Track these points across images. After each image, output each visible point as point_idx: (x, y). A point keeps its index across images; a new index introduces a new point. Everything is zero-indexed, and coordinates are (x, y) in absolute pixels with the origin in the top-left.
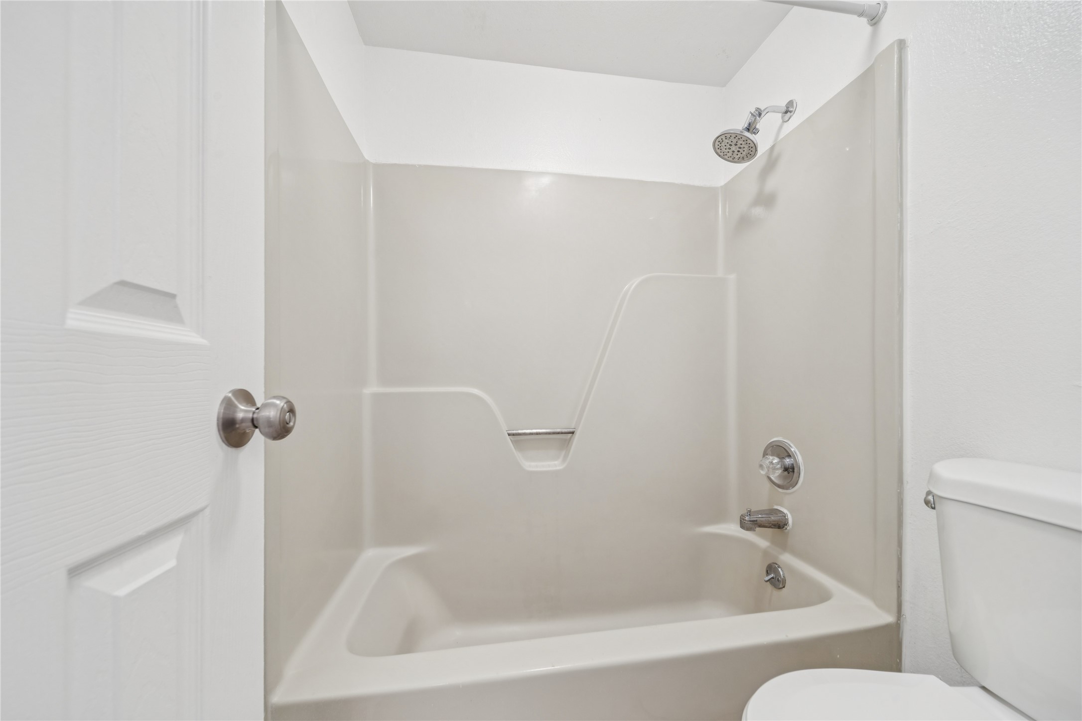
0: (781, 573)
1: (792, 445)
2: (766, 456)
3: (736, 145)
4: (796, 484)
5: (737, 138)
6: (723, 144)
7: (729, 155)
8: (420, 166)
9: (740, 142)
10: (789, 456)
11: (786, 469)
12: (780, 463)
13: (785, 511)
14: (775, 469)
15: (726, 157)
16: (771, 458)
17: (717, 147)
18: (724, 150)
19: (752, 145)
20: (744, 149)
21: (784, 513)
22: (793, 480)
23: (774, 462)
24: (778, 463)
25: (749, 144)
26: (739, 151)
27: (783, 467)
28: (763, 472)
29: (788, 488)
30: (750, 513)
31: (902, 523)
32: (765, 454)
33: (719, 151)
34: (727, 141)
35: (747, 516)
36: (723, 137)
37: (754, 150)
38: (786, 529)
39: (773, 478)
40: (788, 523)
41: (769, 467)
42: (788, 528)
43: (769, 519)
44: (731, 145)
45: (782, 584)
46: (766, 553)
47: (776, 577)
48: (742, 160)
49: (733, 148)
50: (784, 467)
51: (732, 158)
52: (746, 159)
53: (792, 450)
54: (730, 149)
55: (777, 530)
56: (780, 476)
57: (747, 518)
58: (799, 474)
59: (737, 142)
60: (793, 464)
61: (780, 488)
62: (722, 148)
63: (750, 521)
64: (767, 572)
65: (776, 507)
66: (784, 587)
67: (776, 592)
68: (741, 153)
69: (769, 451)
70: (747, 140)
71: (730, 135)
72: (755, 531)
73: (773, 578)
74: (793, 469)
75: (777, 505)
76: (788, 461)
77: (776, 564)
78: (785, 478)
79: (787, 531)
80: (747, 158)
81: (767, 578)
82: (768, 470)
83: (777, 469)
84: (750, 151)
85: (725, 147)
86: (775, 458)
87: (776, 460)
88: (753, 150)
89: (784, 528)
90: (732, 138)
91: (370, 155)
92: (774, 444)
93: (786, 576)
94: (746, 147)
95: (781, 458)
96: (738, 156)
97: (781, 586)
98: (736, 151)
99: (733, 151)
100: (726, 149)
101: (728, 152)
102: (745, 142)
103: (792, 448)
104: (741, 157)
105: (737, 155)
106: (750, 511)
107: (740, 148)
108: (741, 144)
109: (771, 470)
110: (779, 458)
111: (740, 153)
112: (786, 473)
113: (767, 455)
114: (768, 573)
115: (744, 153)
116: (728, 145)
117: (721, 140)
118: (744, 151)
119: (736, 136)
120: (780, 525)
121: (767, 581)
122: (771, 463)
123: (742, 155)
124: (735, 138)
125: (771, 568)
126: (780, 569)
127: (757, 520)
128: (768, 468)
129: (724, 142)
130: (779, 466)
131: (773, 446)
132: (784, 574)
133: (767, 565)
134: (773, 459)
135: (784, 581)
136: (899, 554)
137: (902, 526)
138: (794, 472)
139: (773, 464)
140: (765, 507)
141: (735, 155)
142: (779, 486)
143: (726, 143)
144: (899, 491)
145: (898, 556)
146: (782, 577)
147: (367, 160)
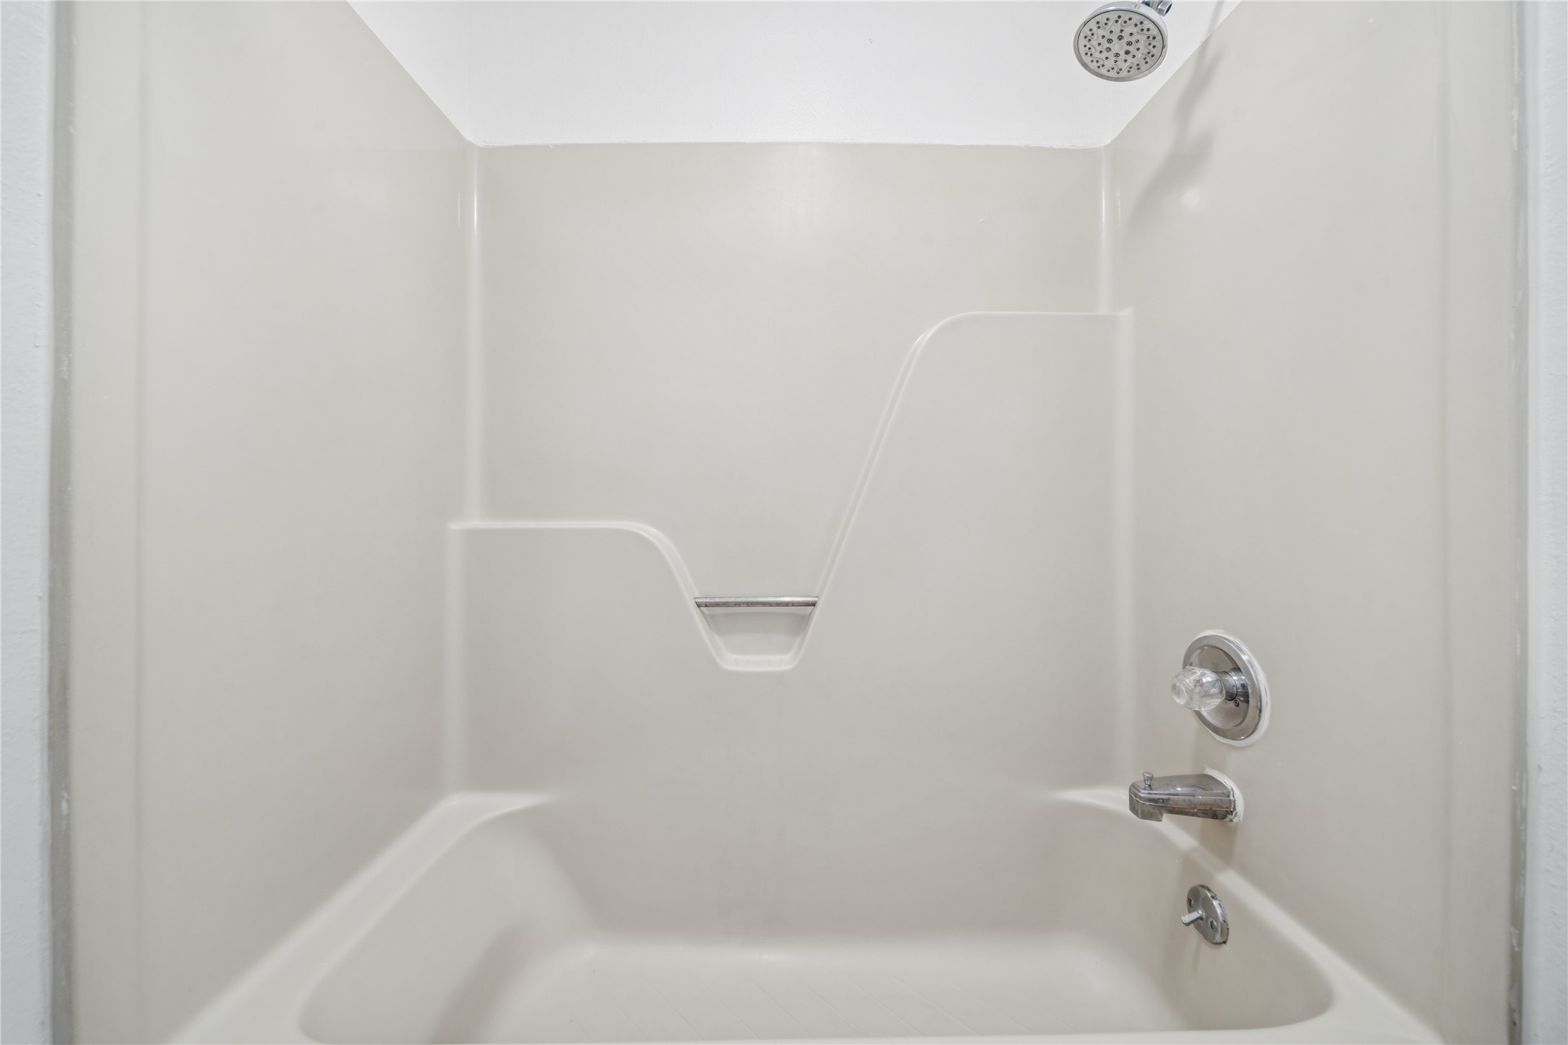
0: (1219, 911)
1: (1244, 648)
2: (1188, 667)
3: (1120, 38)
4: (1253, 731)
5: (1120, 21)
6: (1094, 42)
7: (1109, 64)
8: (556, 146)
9: (1128, 30)
10: (1237, 669)
11: (1231, 697)
12: (1218, 684)
13: (1229, 783)
14: (1207, 695)
15: (1103, 71)
16: (1199, 672)
17: (1083, 50)
18: (1097, 55)
19: (1154, 32)
20: (1139, 45)
21: (1225, 787)
22: (1244, 723)
23: (1204, 680)
24: (1213, 684)
25: (1148, 30)
26: (1127, 52)
27: (1224, 692)
28: (1181, 701)
29: (1234, 738)
30: (1150, 782)
31: (1524, 868)
32: (1187, 662)
33: (1087, 59)
34: (1101, 32)
35: (1145, 789)
36: (1093, 25)
37: (1159, 45)
38: (1231, 820)
39: (1205, 714)
40: (1235, 809)
41: (1192, 691)
42: (1235, 820)
43: (1191, 798)
44: (1110, 41)
45: (1221, 935)
46: (1188, 862)
47: (1207, 918)
48: (1137, 71)
49: (1117, 47)
50: (1227, 692)
51: (1115, 70)
52: (1143, 67)
53: (1244, 658)
54: (1109, 49)
55: (1210, 821)
56: (1218, 709)
57: (1143, 794)
58: (1260, 711)
59: (1122, 31)
60: (1243, 686)
61: (1217, 734)
62: (1093, 50)
63: (1150, 800)
64: (1189, 901)
65: (1210, 772)
66: (1225, 943)
67: (1206, 948)
68: (1134, 56)
69: (1195, 658)
70: (1141, 23)
71: (1107, 15)
72: (1161, 821)
73: (1201, 918)
74: (1246, 696)
75: (1214, 767)
76: (1234, 679)
77: (1209, 890)
78: (1228, 715)
79: (1231, 824)
80: (1148, 65)
81: (1188, 918)
82: (1191, 698)
83: (1211, 696)
84: (1151, 47)
85: (1099, 48)
86: (1207, 672)
87: (1209, 677)
88: (1158, 43)
89: (1227, 819)
90: (1110, 23)
91: (475, 133)
92: (1205, 642)
93: (1229, 921)
94: (1142, 38)
95: (1220, 673)
96: (1128, 64)
97: (1218, 938)
98: (1122, 53)
99: (1117, 55)
100: (1101, 52)
101: (1107, 58)
102: (1140, 27)
103: (1244, 654)
104: (1135, 67)
105: (1126, 61)
106: (1151, 779)
107: (1129, 44)
108: (1131, 34)
109: (1196, 697)
110: (1216, 672)
111: (1131, 55)
112: (1231, 704)
113: (1191, 665)
114: (1191, 906)
115: (1139, 55)
116: (1104, 42)
117: (1090, 33)
118: (1138, 49)
119: (1119, 17)
120: (1218, 812)
121: (1188, 924)
122: (1198, 682)
123: (1135, 61)
124: (1117, 21)
125: (1197, 897)
126: (1215, 903)
127: (1169, 799)
128: (1190, 692)
129: (1095, 36)
130: (1214, 690)
131: (1202, 648)
132: (1224, 915)
133: (1192, 886)
134: (1203, 675)
135: (1225, 931)
136: (1515, 943)
137: (1524, 876)
138: (1248, 702)
139: (1202, 685)
140: (1187, 769)
141: (1121, 64)
142: (1216, 730)
143: (1100, 38)
144: (1514, 788)
145: (1512, 947)
146: (1221, 919)
147: (470, 142)
